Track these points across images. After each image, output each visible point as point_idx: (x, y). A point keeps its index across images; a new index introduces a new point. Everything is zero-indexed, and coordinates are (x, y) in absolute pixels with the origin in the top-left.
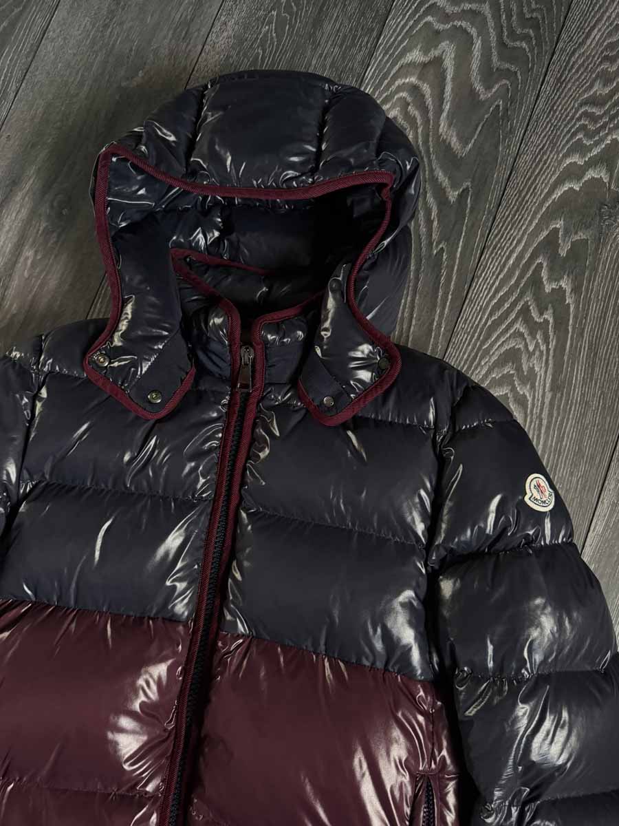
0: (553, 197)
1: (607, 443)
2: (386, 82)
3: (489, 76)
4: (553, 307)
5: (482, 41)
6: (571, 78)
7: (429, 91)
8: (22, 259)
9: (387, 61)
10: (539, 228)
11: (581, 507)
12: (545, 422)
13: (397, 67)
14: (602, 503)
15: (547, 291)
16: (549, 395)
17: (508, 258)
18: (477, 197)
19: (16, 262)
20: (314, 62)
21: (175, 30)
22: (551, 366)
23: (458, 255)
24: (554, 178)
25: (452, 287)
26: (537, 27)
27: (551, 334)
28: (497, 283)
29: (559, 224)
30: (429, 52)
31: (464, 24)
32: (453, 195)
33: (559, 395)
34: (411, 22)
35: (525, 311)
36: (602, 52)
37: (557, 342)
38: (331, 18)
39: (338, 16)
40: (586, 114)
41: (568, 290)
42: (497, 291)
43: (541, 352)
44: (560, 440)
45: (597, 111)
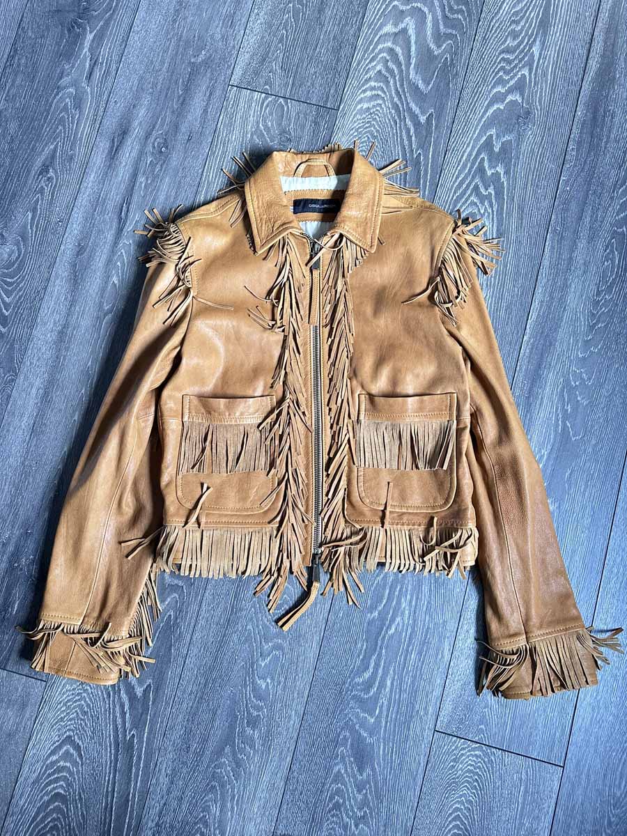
0: (487, 115)
1: (534, 265)
2: (371, 47)
3: (438, 38)
4: (493, 184)
5: (432, 15)
6: (492, 36)
7: (401, 52)
8: (138, 183)
9: (371, 33)
10: (480, 136)
11: (521, 305)
13: (378, 37)
14: (535, 302)
15: (489, 175)
17: (462, 157)
18: (438, 118)
19: (134, 186)
20: (322, 37)
21: (224, 20)
22: (495, 221)
23: (430, 156)
24: (486, 103)
25: (429, 177)
26: (467, 4)
27: (494, 201)
28: (457, 173)
29: (493, 132)
30: (398, 24)
31: (419, 5)
32: (423, 119)
34: (384, 6)
35: (476, 188)
36: (510, 18)
37: (498, 207)
38: (330, 7)
39: (334, 5)
40: (503, 59)
41: (502, 173)
42: (457, 178)
43: (489, 213)
45: (511, 57)
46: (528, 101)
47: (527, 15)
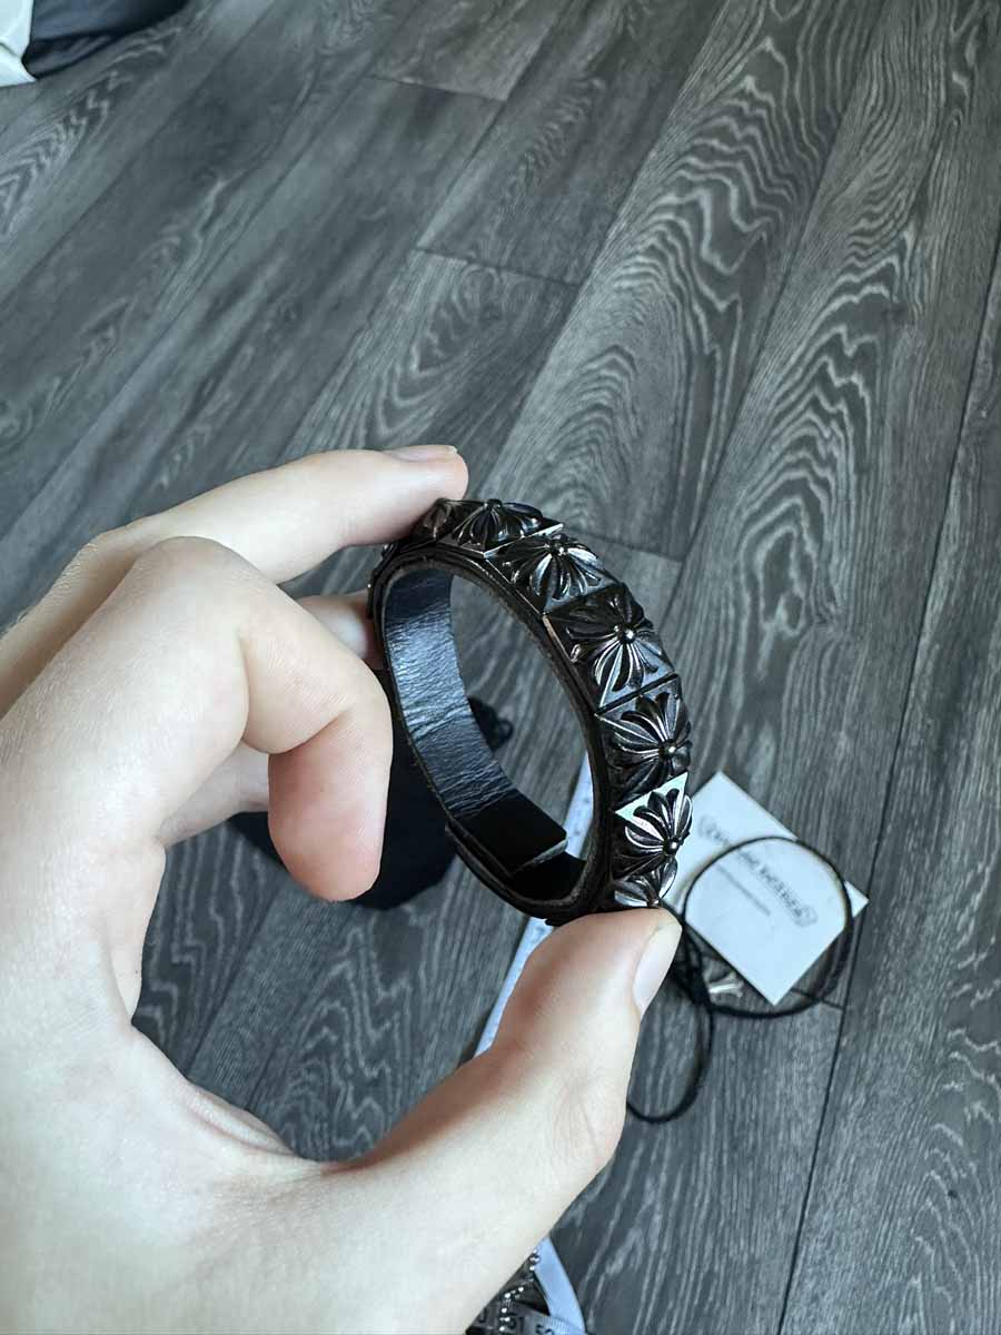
0: (831, 307)
3: (748, 214)
4: (845, 399)
5: (739, 189)
7: (687, 225)
10: (819, 332)
12: (853, 503)
13: (652, 208)
14: (938, 580)
15: (838, 382)
16: (853, 479)
17: (789, 357)
18: (748, 308)
22: (852, 451)
23: (733, 356)
24: (831, 291)
25: (729, 383)
26: (794, 179)
27: (846, 419)
28: (780, 379)
29: (842, 329)
30: (684, 196)
31: (718, 177)
32: (722, 306)
33: (865, 479)
35: (815, 403)
40: (855, 244)
41: (861, 385)
42: (781, 384)
43: (839, 441)
44: (874, 519)
45: (867, 241)
46: (900, 294)
47: (893, 194)
